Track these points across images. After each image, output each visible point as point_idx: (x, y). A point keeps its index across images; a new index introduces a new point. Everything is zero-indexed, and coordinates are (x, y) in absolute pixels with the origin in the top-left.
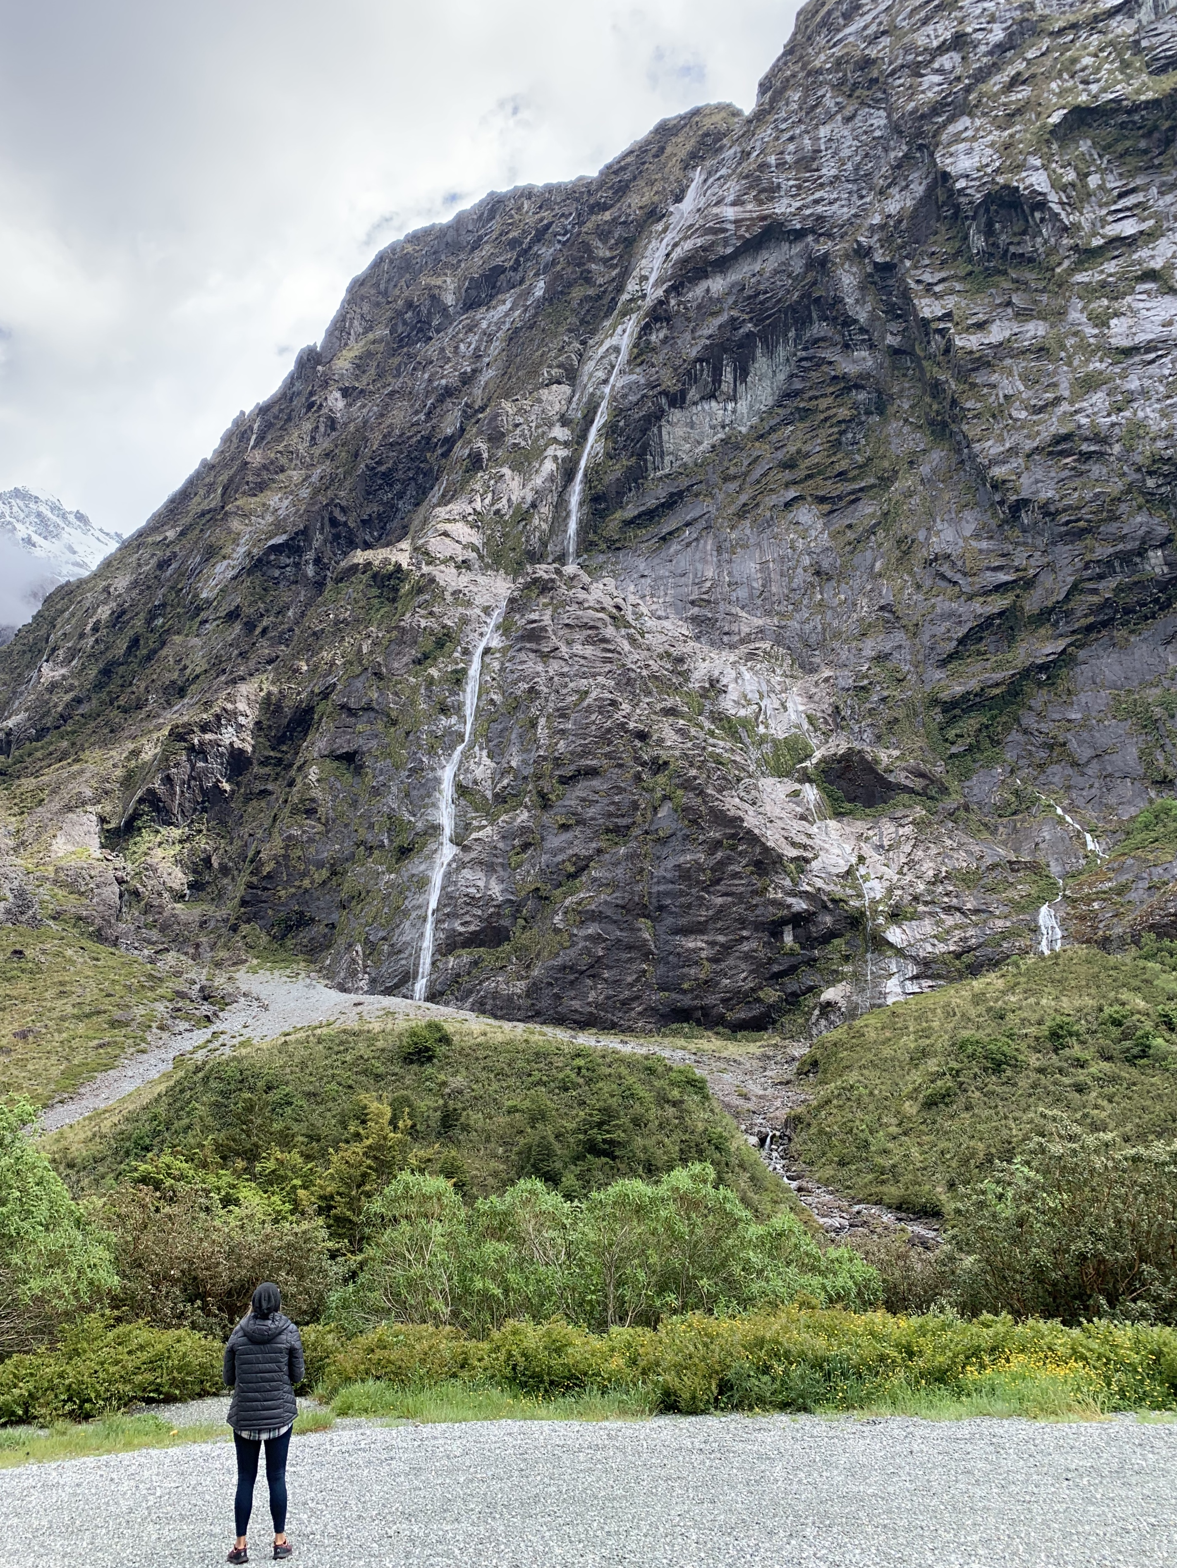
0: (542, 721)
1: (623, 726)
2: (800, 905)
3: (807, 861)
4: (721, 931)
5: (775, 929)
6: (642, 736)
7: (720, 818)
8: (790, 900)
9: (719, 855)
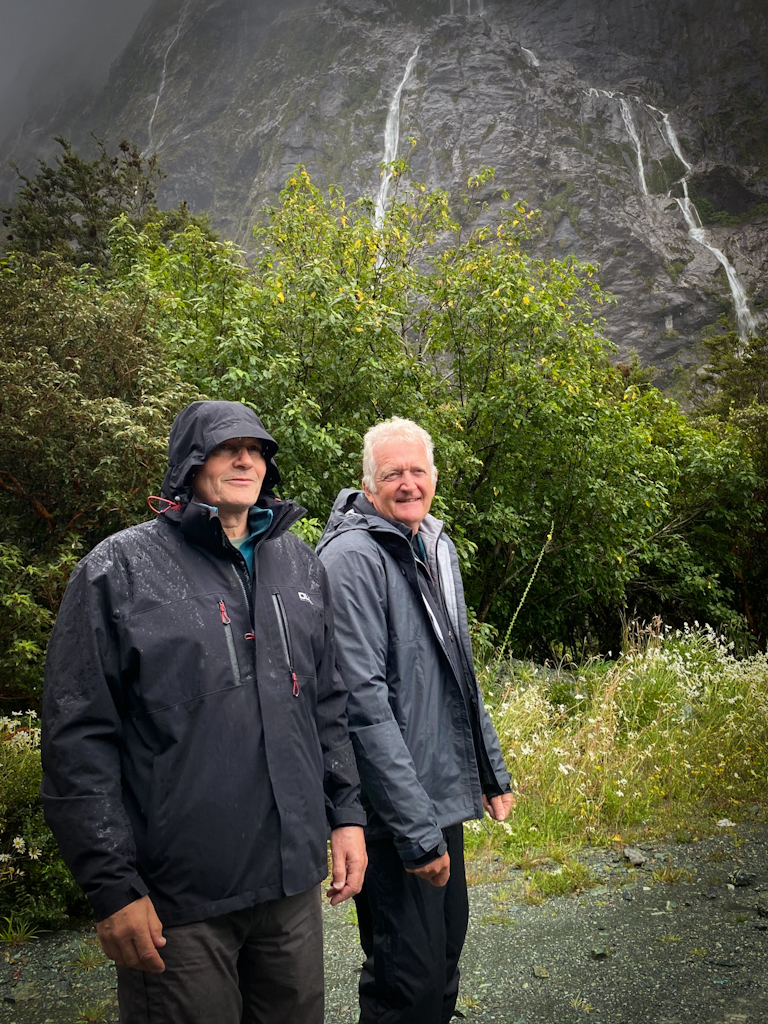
0: (457, 153)
1: (525, 155)
2: (678, 299)
3: (684, 262)
4: (613, 323)
5: (658, 318)
6: (543, 162)
7: (610, 229)
8: (671, 295)
9: (611, 261)
